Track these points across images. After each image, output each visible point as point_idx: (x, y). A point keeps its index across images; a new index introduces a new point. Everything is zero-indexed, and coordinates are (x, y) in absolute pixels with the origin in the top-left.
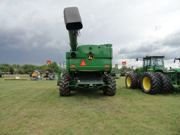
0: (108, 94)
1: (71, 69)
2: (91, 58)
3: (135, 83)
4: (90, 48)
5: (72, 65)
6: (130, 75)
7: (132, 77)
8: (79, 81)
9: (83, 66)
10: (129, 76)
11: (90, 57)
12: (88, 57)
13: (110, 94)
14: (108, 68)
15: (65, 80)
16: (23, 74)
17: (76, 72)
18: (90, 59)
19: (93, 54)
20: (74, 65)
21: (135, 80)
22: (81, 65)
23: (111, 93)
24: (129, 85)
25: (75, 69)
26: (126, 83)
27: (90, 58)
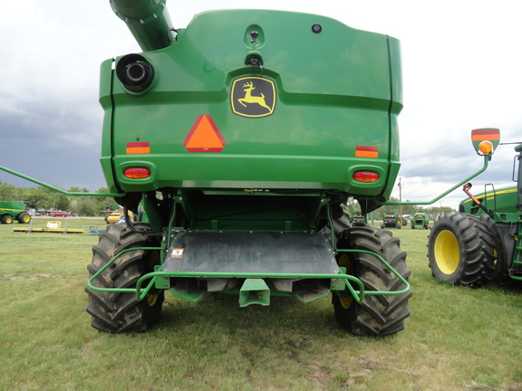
0: (360, 325)
1: (126, 170)
2: (261, 101)
3: (481, 261)
4: (255, 32)
6: (453, 225)
7: (463, 231)
8: (177, 253)
9: (200, 150)
10: (451, 229)
11: (254, 94)
12: (240, 93)
13: (372, 325)
14: (377, 173)
15: (125, 242)
16: (93, 216)
17: (160, 196)
18: (255, 109)
19: (274, 75)
20: (146, 145)
21: (479, 248)
22: (192, 144)
23: (383, 323)
24: (447, 267)
25: (147, 170)
26: (431, 256)
27: (249, 99)
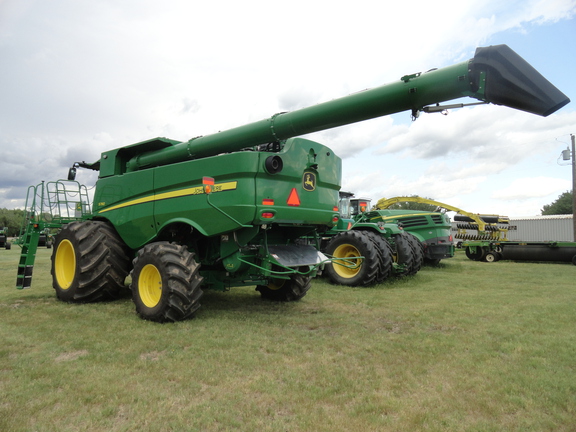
1: (263, 214)
2: (311, 183)
5: (265, 200)
9: (292, 205)
11: (310, 180)
17: (264, 226)
20: (272, 201)
22: (289, 203)
23: (301, 292)
25: (273, 214)
27: (309, 182)
